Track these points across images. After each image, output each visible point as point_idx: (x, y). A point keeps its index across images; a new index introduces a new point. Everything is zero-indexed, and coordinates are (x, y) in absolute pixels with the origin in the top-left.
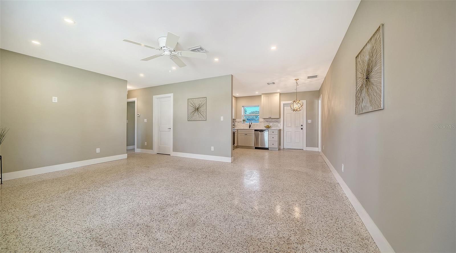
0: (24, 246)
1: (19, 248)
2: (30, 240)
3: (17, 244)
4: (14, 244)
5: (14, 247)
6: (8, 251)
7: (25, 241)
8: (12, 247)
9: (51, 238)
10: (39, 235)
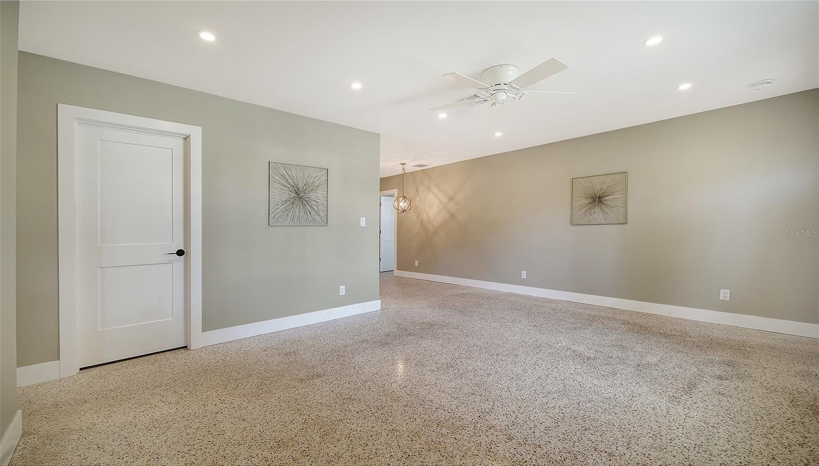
0: (753, 443)
1: (760, 446)
2: (738, 444)
3: (757, 453)
4: (760, 457)
5: (764, 453)
6: (775, 453)
7: (744, 448)
8: (766, 454)
9: (715, 425)
10: (722, 440)
